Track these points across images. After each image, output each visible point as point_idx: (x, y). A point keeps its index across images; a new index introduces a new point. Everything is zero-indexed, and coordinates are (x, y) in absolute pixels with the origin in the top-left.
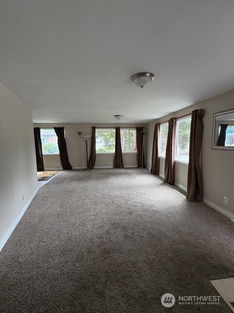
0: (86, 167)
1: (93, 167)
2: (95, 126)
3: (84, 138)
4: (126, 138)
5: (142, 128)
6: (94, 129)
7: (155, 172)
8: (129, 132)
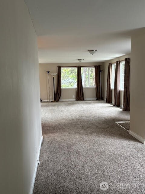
0: (54, 100)
1: (59, 100)
2: (61, 66)
3: (51, 75)
4: (86, 75)
5: (100, 66)
6: (59, 68)
7: (109, 101)
8: (89, 69)
